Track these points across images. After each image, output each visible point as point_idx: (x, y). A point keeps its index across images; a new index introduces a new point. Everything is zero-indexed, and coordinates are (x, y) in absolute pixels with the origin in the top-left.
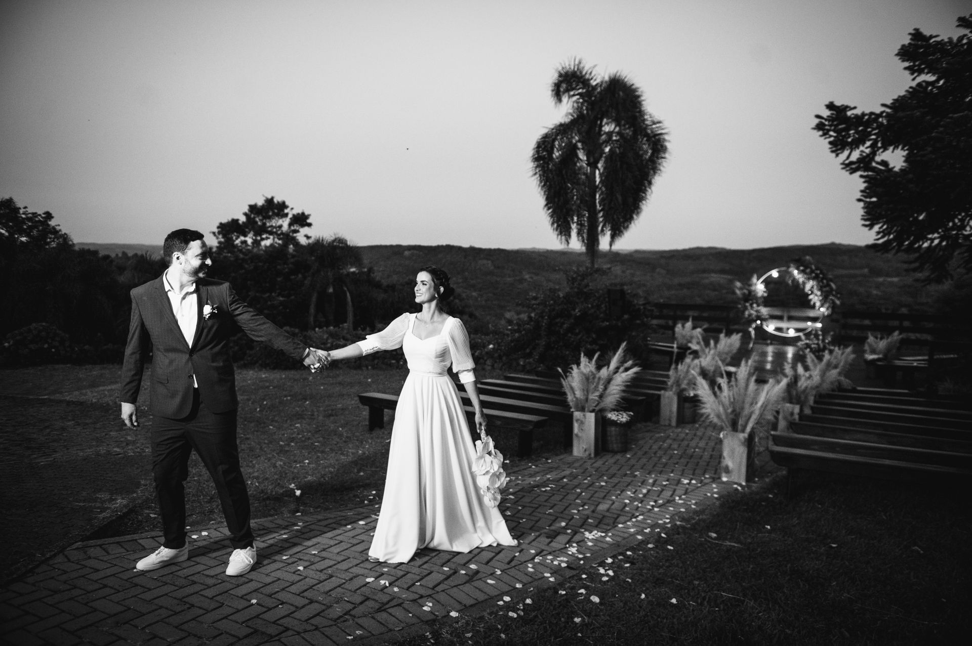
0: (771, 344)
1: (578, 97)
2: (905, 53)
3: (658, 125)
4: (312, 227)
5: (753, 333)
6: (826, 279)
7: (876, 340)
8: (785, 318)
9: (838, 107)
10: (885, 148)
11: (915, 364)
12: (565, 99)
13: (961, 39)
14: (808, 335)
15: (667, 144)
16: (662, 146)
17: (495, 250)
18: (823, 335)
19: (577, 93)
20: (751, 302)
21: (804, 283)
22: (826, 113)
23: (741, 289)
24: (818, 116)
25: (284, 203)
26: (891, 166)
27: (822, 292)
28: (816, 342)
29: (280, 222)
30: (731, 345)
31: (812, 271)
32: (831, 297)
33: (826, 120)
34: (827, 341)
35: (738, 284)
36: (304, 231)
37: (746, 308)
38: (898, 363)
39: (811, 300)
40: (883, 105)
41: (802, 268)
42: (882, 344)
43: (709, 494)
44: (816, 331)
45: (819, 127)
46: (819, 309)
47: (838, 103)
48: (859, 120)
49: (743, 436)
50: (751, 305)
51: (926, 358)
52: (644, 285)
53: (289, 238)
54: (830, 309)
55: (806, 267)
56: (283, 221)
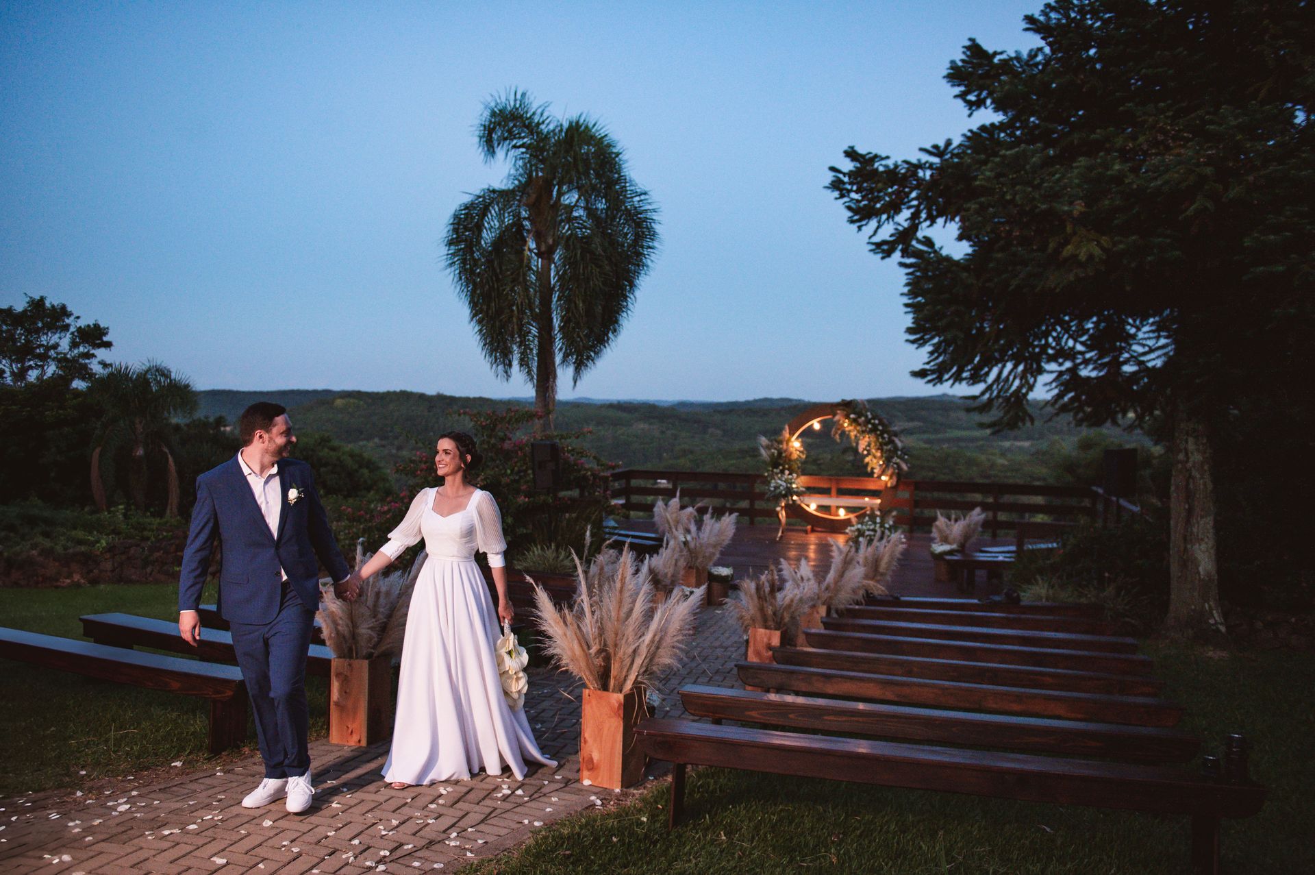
0: (813, 531)
1: (523, 150)
2: (956, 75)
3: (643, 197)
4: (112, 348)
5: (783, 515)
6: (887, 432)
7: (949, 523)
8: (834, 491)
9: (863, 156)
10: (932, 219)
11: (1001, 558)
12: (500, 152)
13: (1033, 54)
14: (860, 518)
15: (656, 227)
16: (650, 229)
17: (475, 399)
18: (883, 517)
19: (521, 142)
20: (781, 468)
21: (857, 440)
22: (848, 166)
23: (768, 448)
24: (833, 169)
25: (63, 308)
26: (937, 246)
27: (882, 450)
28: (872, 527)
29: (54, 339)
30: (721, 532)
31: (868, 421)
32: (895, 460)
33: (844, 174)
34: (887, 526)
35: (764, 440)
36: (101, 353)
37: (772, 477)
38: (982, 557)
39: (868, 463)
40: (922, 150)
41: (852, 416)
42: (957, 529)
43: (526, 822)
44: (872, 510)
45: (836, 185)
46: (879, 477)
47: (861, 150)
48: (892, 175)
49: (617, 698)
50: (782, 472)
51: (1013, 548)
52: (691, 452)
53: (73, 367)
54: (895, 479)
55: (859, 415)
56: (60, 338)
